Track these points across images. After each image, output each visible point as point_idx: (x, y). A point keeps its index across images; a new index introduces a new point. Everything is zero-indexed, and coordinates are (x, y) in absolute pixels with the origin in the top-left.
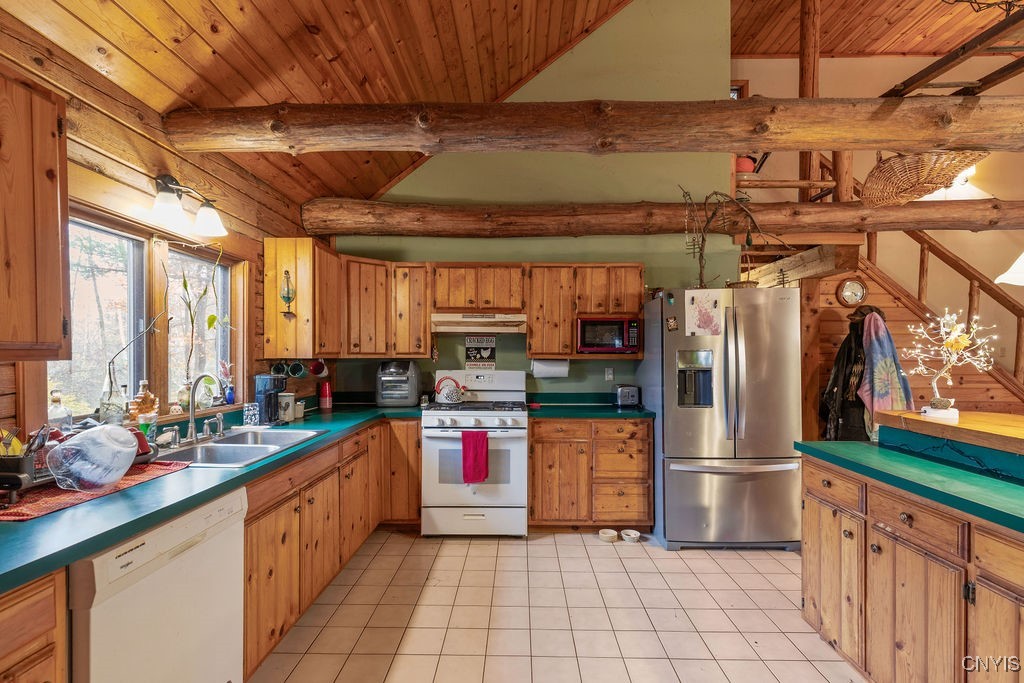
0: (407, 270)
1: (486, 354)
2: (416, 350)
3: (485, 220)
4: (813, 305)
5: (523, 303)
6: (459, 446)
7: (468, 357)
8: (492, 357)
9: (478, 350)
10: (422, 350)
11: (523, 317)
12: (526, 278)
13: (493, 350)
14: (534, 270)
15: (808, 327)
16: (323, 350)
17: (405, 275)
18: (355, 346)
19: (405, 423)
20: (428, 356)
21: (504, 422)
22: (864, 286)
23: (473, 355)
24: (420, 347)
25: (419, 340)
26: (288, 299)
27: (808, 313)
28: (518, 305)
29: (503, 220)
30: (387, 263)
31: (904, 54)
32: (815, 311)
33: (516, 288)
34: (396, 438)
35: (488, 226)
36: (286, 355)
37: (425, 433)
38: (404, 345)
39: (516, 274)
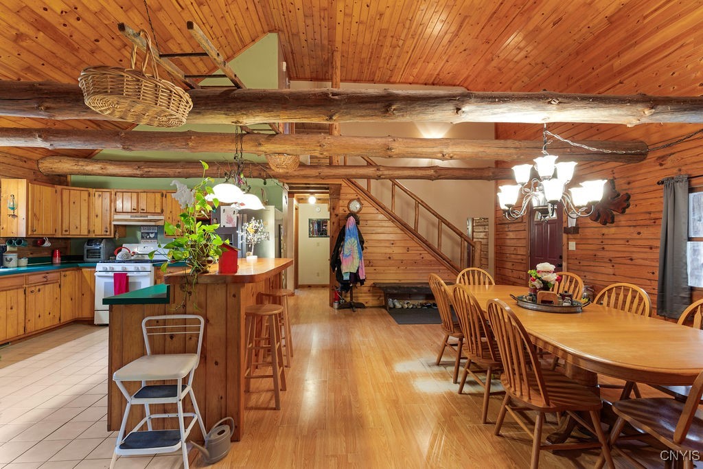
0: (101, 193)
1: (152, 236)
2: (105, 233)
3: (137, 169)
4: (336, 212)
5: (162, 211)
6: (112, 280)
7: (142, 237)
8: (155, 238)
9: (148, 233)
10: (108, 233)
11: (161, 217)
12: (164, 198)
13: (156, 234)
14: (168, 194)
15: (333, 223)
16: (35, 233)
17: (100, 196)
18: (66, 231)
19: (89, 270)
20: (112, 236)
21: (138, 268)
22: (361, 204)
23: (145, 237)
24: (107, 232)
25: (107, 228)
26: (13, 209)
27: (333, 216)
28: (159, 211)
29: (146, 170)
30: (90, 190)
31: (410, 84)
32: (337, 215)
33: (158, 203)
34: (85, 278)
35: (138, 172)
36: (12, 235)
37: (96, 274)
38: (98, 231)
39: (158, 196)
